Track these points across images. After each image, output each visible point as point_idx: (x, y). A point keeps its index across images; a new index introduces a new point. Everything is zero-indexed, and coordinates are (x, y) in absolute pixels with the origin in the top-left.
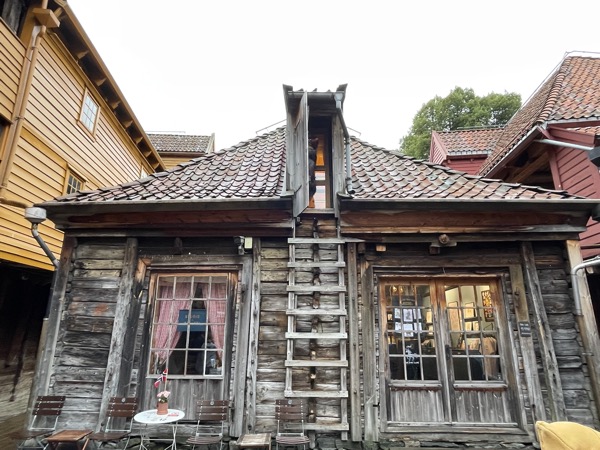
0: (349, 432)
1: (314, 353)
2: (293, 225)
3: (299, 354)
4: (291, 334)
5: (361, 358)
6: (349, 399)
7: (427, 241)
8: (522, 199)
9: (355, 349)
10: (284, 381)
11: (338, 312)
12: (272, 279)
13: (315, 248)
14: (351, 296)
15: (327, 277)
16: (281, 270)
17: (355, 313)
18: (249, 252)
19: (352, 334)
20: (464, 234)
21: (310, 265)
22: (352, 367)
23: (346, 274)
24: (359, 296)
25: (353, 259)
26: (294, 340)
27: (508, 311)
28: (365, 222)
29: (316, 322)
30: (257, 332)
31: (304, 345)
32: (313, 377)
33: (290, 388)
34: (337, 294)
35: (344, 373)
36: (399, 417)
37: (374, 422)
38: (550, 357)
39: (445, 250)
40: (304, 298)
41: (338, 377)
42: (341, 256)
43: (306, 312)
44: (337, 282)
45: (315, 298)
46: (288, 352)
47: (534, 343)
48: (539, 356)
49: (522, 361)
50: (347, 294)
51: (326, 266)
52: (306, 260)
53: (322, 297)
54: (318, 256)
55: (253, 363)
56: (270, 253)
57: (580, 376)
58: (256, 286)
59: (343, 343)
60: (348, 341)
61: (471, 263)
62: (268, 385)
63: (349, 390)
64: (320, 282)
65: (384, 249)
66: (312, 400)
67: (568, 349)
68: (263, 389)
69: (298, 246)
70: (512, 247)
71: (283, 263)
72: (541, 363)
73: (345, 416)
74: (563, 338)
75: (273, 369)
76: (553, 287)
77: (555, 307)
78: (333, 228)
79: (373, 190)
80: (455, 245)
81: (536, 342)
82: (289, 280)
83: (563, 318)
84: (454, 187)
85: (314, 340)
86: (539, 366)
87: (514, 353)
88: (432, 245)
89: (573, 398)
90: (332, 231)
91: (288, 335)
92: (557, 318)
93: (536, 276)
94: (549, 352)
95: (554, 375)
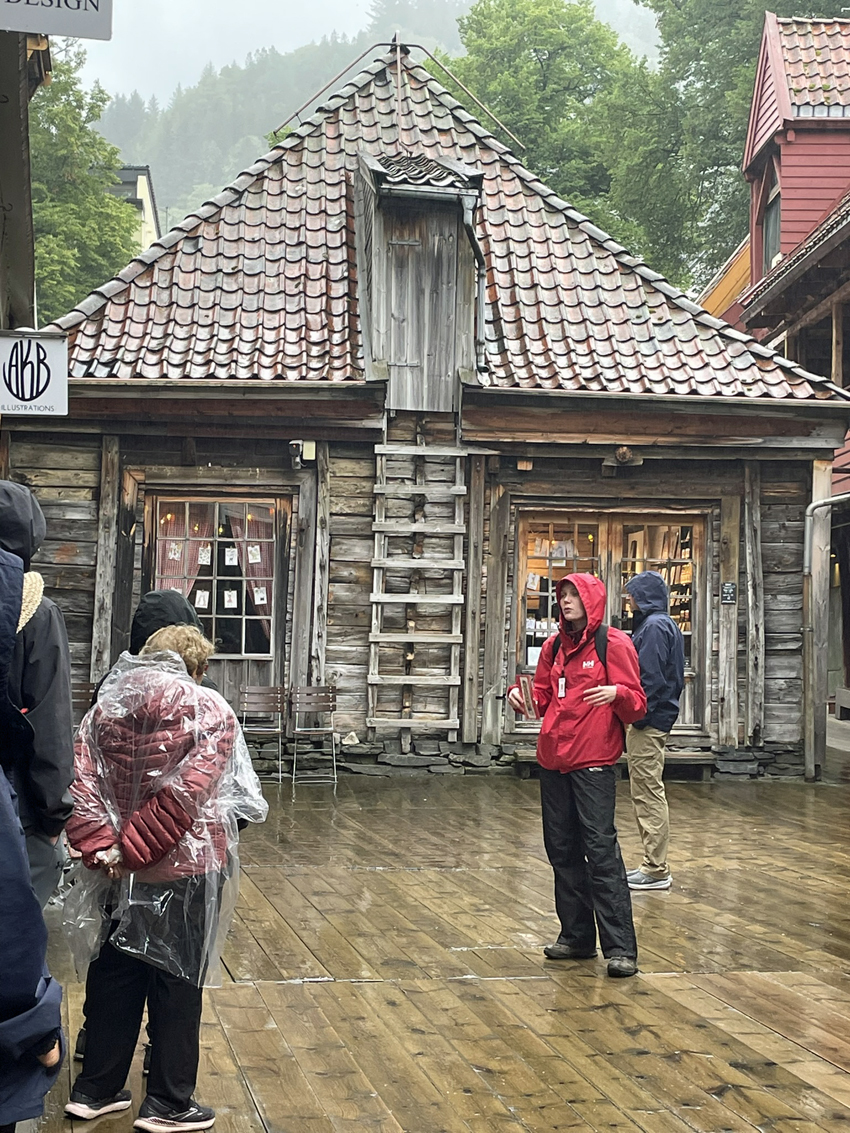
0: (460, 732)
1: (412, 624)
2: (383, 425)
3: (389, 625)
4: (378, 595)
5: (483, 632)
6: (461, 688)
7: (597, 456)
8: (753, 394)
9: (474, 618)
10: (367, 663)
11: (450, 564)
12: (347, 511)
13: (419, 461)
14: (473, 539)
15: (436, 510)
16: (362, 495)
17: (477, 566)
18: (310, 465)
19: (470, 596)
20: (654, 446)
21: (409, 489)
22: (469, 644)
23: (467, 504)
24: (486, 539)
25: (479, 481)
26: (383, 604)
27: (710, 568)
28: (501, 424)
29: (417, 578)
30: (325, 592)
31: (397, 613)
32: (410, 657)
33: (376, 672)
34: (451, 537)
37: (495, 720)
38: (756, 634)
39: (624, 470)
40: (398, 541)
41: (448, 660)
42: (460, 476)
43: (401, 562)
44: (452, 518)
45: (415, 543)
46: (374, 621)
47: (739, 614)
48: (742, 632)
49: (718, 639)
50: (466, 536)
51: (435, 491)
52: (403, 480)
53: (427, 541)
54: (423, 475)
55: (320, 637)
56: (345, 467)
57: (796, 661)
58: (323, 521)
59: (457, 609)
60: (464, 606)
61: (663, 492)
62: (342, 668)
63: (462, 673)
64: (425, 516)
65: (529, 467)
66: (408, 689)
67: (785, 623)
68: (335, 674)
69: (390, 458)
70: (731, 465)
71: (366, 485)
72: (745, 642)
73: (454, 710)
74: (783, 607)
75: (350, 646)
76: (783, 532)
77: (780, 563)
78: (449, 426)
79: (524, 352)
80: (641, 463)
81: (742, 613)
82: (376, 513)
83: (789, 578)
84: (666, 348)
85: (412, 606)
86: (741, 647)
87: (709, 628)
88: (605, 463)
89: (780, 690)
90: (448, 432)
91: (374, 597)
92: (781, 578)
93: (757, 516)
94: (756, 626)
95: (756, 658)
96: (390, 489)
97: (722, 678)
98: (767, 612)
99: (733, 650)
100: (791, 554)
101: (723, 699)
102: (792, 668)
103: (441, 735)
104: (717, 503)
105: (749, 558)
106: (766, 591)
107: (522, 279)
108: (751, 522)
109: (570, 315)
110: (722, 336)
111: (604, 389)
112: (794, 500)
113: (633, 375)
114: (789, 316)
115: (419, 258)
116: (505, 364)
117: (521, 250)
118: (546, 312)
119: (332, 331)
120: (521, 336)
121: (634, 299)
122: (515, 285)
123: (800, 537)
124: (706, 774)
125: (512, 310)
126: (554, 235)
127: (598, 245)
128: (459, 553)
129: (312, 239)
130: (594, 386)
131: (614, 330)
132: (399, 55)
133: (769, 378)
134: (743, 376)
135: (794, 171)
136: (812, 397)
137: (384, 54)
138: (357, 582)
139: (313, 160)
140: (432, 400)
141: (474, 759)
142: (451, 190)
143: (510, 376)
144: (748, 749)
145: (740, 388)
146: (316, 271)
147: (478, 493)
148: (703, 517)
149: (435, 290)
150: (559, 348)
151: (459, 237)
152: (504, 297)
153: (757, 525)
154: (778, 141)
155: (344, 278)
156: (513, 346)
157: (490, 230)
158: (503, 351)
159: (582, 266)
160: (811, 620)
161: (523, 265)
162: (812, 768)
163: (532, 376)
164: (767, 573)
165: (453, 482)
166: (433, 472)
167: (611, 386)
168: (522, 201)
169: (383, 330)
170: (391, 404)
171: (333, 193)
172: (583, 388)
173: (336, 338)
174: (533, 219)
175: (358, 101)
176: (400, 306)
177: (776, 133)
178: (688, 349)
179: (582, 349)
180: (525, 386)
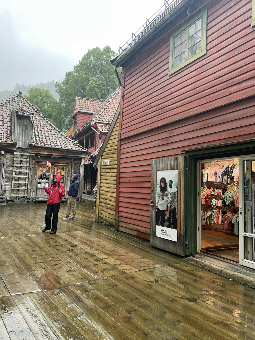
0: (27, 197)
1: (19, 180)
2: (16, 149)
3: (15, 180)
4: (14, 175)
5: (31, 181)
6: (27, 190)
7: (50, 156)
8: (74, 149)
9: (30, 179)
10: (12, 186)
11: (26, 171)
12: (9, 162)
13: (22, 155)
15: (24, 163)
16: (12, 160)
17: (31, 172)
18: (3, 155)
19: (29, 176)
20: (59, 155)
21: (20, 159)
22: (29, 183)
23: (29, 162)
24: (32, 167)
25: (31, 159)
26: (15, 177)
27: (66, 173)
28: (35, 150)
29: (21, 173)
31: (17, 178)
32: (19, 185)
34: (27, 167)
35: (27, 184)
36: (39, 194)
39: (54, 158)
40: (18, 167)
41: (25, 186)
42: (28, 158)
43: (18, 171)
44: (27, 164)
45: (20, 168)
46: (13, 179)
49: (67, 183)
50: (29, 167)
51: (24, 160)
53: (22, 167)
54: (22, 157)
55: (3, 182)
56: (9, 155)
58: (5, 164)
59: (27, 178)
60: (28, 178)
61: (60, 162)
62: (7, 187)
63: (27, 188)
64: (22, 164)
65: (40, 157)
66: (18, 190)
69: (17, 154)
70: (70, 158)
71: (13, 159)
73: (26, 193)
75: (9, 183)
76: (77, 168)
78: (27, 150)
79: (39, 140)
80: (57, 157)
82: (14, 163)
84: (61, 141)
85: (20, 177)
87: (66, 181)
90: (27, 151)
91: (13, 176)
93: (74, 166)
96: (17, 159)
100: (78, 171)
103: (24, 197)
104: (68, 164)
105: (72, 172)
107: (39, 129)
108: (73, 167)
109: (47, 135)
110: (69, 140)
111: (52, 146)
112: (79, 164)
113: (56, 145)
114: (78, 138)
115: (23, 125)
116: (36, 142)
117: (39, 125)
118: (43, 134)
119: (7, 134)
120: (39, 138)
121: (56, 134)
122: (38, 130)
123: (80, 169)
124: (65, 202)
125: (38, 134)
126: (44, 123)
127: (51, 126)
128: (28, 169)
129: (5, 120)
130: (50, 146)
131: (53, 138)
132: (20, 94)
133: (76, 146)
134: (72, 146)
135: (79, 118)
136: (82, 150)
137: (18, 93)
138: (10, 173)
139: (5, 108)
140: (24, 146)
141: (29, 201)
142: (28, 115)
143: (37, 143)
145: (72, 148)
146: (5, 125)
147: (31, 160)
148: (66, 166)
149: (25, 130)
150: (45, 140)
151: (30, 122)
152: (36, 132)
153: (74, 167)
154: (77, 114)
155: (10, 126)
156: (38, 139)
157: (34, 121)
158: (36, 140)
159: (49, 128)
160: (81, 181)
161: (40, 127)
162: (80, 201)
163: (41, 144)
165: (27, 159)
166: (24, 157)
167: (53, 146)
168: (40, 118)
169: (16, 135)
170: (17, 146)
171: (8, 113)
172: (48, 146)
173: (8, 135)
174: (41, 121)
175: (13, 100)
176: (19, 131)
177: (77, 113)
178: (64, 142)
179: (48, 140)
180: (39, 145)
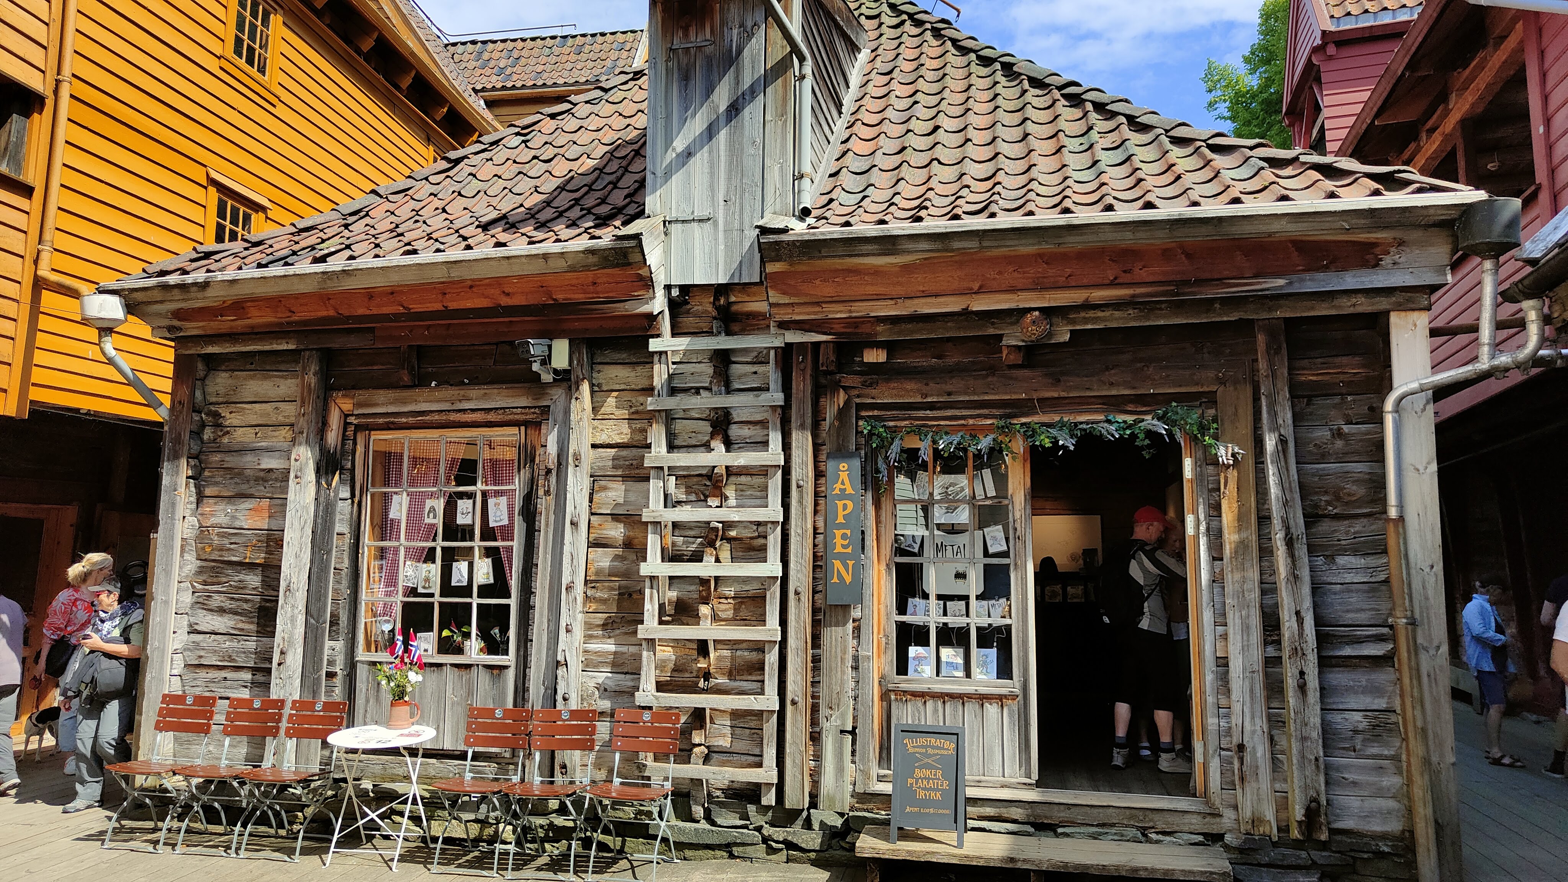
0: (780, 790)
1: (706, 610)
3: (672, 611)
4: (654, 566)
6: (780, 716)
7: (991, 331)
9: (800, 600)
10: (635, 671)
11: (764, 515)
12: (617, 441)
13: (722, 361)
14: (796, 476)
15: (746, 431)
19: (793, 566)
20: (1087, 306)
21: (705, 402)
22: (792, 643)
23: (786, 421)
25: (802, 386)
28: (831, 289)
29: (713, 538)
30: (581, 562)
31: (682, 594)
32: (704, 663)
33: (653, 687)
34: (766, 472)
35: (772, 658)
37: (840, 770)
38: (1299, 627)
39: (1039, 352)
41: (760, 667)
42: (775, 377)
43: (692, 514)
44: (765, 443)
45: (712, 483)
46: (648, 606)
47: (1262, 593)
48: (1272, 624)
49: (1225, 637)
50: (786, 471)
51: (743, 405)
52: (697, 390)
53: (732, 480)
54: (728, 380)
55: (569, 631)
56: (614, 376)
57: (1384, 676)
58: (576, 456)
59: (773, 586)
60: (783, 582)
61: (1113, 385)
62: (607, 679)
63: (781, 694)
64: (728, 443)
65: (882, 357)
66: (696, 714)
67: (1360, 609)
68: (597, 688)
69: (671, 358)
71: (644, 401)
72: (1278, 642)
73: (770, 754)
74: (1349, 578)
75: (619, 644)
76: (1339, 443)
77: (1338, 498)
78: (761, 304)
80: (1067, 337)
81: (1268, 589)
83: (1358, 526)
86: (1271, 651)
88: (1004, 342)
89: (1356, 731)
90: (766, 316)
92: (1342, 525)
93: (1287, 417)
94: (1298, 613)
95: (1302, 673)
96: (675, 404)
97: (1237, 708)
98: (1316, 589)
99: (1256, 655)
100: (1356, 482)
101: (1241, 747)
102: (1376, 691)
103: (750, 794)
104: (1211, 399)
105: (1274, 490)
106: (1312, 550)
108: (1275, 428)
109: (978, 153)
110: (1212, 146)
111: (992, 220)
118: (941, 154)
121: (1078, 128)
122: (909, 133)
123: (1376, 451)
128: (776, 496)
138: (624, 545)
141: (801, 837)
144: (1297, 845)
147: (802, 403)
154: (1318, 60)
160: (1409, 603)
164: (1312, 518)
165: (766, 389)
166: (742, 377)
170: (672, 276)
176: (686, 135)
177: (1315, 50)
